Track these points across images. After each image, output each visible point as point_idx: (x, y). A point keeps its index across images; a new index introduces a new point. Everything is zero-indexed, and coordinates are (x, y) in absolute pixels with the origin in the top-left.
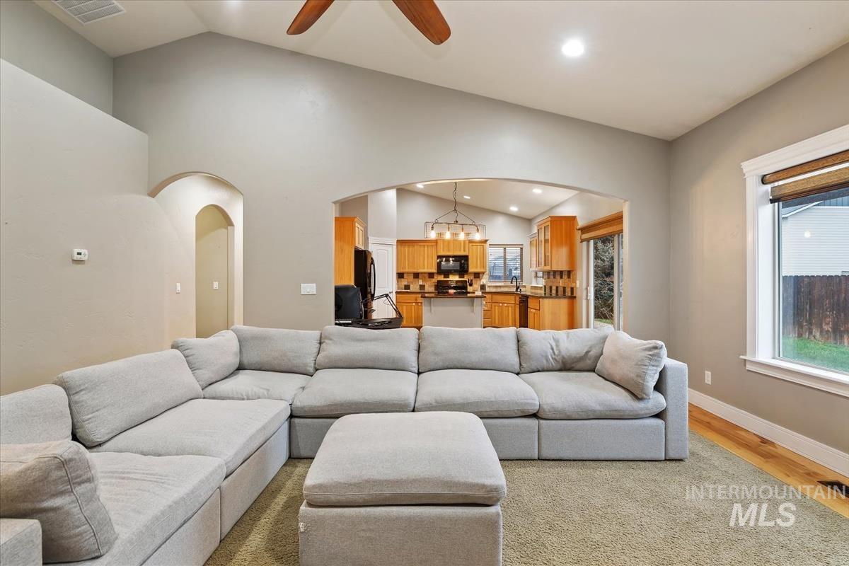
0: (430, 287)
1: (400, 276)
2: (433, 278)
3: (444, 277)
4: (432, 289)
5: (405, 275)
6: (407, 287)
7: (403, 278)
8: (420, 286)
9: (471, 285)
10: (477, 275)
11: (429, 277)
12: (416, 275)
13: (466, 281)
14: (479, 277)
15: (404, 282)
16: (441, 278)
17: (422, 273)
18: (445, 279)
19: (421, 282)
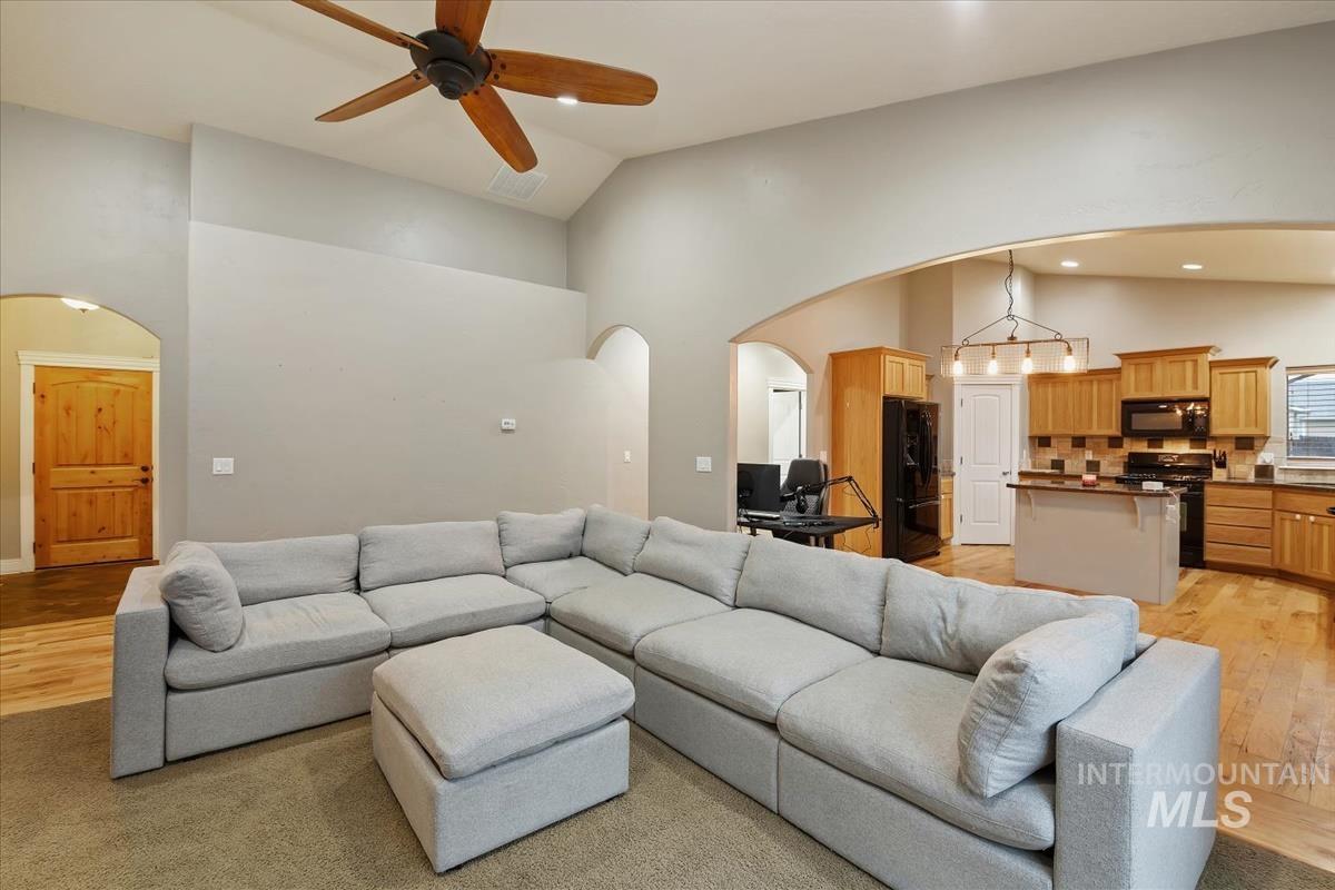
0: (1112, 464)
1: (1042, 441)
2: (1121, 446)
3: (1149, 447)
4: (1118, 471)
5: (1053, 442)
6: (1058, 464)
7: (1049, 445)
8: (1089, 463)
9: (1221, 464)
10: (1246, 444)
11: (1111, 446)
12: (1079, 442)
13: (1210, 455)
14: (1251, 447)
15: (1050, 455)
16: (1142, 447)
17: (1092, 437)
18: (1152, 451)
19: (1089, 456)
